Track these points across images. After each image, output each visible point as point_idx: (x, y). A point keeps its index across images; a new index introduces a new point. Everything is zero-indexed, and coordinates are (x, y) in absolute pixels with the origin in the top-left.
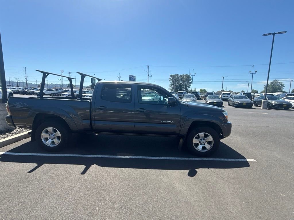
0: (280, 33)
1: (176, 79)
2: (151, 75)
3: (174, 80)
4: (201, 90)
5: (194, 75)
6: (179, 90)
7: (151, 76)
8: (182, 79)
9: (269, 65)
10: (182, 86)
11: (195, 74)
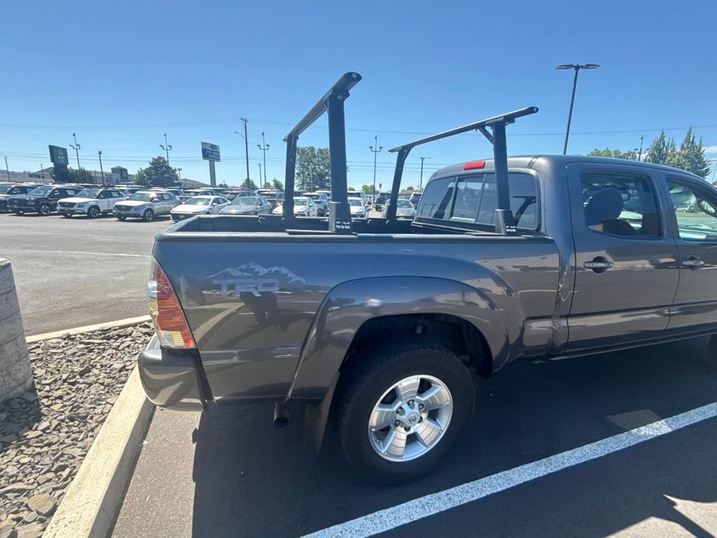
0: (588, 66)
1: (310, 158)
2: (268, 146)
3: (305, 162)
4: (365, 188)
5: (378, 149)
6: (317, 187)
7: (266, 148)
8: (323, 159)
9: (565, 136)
10: (324, 178)
11: (381, 148)
